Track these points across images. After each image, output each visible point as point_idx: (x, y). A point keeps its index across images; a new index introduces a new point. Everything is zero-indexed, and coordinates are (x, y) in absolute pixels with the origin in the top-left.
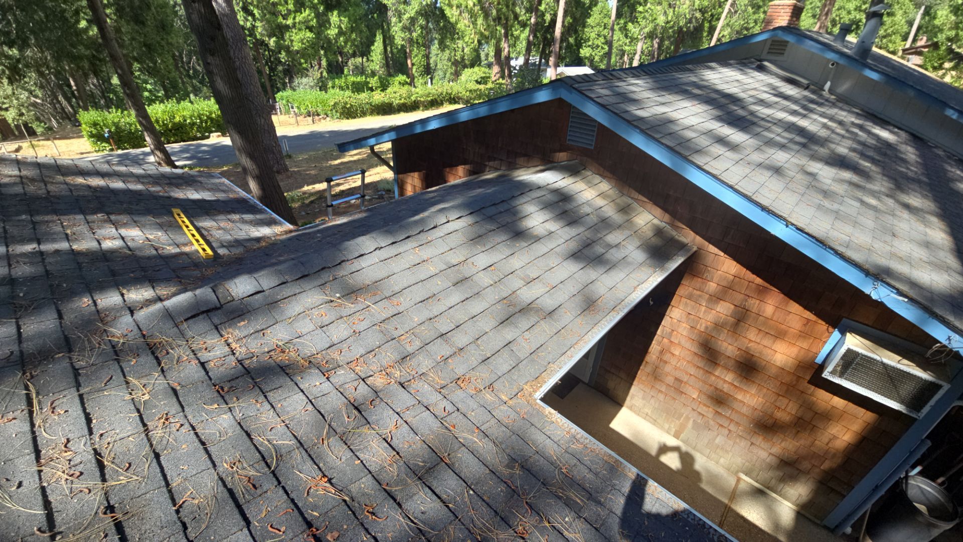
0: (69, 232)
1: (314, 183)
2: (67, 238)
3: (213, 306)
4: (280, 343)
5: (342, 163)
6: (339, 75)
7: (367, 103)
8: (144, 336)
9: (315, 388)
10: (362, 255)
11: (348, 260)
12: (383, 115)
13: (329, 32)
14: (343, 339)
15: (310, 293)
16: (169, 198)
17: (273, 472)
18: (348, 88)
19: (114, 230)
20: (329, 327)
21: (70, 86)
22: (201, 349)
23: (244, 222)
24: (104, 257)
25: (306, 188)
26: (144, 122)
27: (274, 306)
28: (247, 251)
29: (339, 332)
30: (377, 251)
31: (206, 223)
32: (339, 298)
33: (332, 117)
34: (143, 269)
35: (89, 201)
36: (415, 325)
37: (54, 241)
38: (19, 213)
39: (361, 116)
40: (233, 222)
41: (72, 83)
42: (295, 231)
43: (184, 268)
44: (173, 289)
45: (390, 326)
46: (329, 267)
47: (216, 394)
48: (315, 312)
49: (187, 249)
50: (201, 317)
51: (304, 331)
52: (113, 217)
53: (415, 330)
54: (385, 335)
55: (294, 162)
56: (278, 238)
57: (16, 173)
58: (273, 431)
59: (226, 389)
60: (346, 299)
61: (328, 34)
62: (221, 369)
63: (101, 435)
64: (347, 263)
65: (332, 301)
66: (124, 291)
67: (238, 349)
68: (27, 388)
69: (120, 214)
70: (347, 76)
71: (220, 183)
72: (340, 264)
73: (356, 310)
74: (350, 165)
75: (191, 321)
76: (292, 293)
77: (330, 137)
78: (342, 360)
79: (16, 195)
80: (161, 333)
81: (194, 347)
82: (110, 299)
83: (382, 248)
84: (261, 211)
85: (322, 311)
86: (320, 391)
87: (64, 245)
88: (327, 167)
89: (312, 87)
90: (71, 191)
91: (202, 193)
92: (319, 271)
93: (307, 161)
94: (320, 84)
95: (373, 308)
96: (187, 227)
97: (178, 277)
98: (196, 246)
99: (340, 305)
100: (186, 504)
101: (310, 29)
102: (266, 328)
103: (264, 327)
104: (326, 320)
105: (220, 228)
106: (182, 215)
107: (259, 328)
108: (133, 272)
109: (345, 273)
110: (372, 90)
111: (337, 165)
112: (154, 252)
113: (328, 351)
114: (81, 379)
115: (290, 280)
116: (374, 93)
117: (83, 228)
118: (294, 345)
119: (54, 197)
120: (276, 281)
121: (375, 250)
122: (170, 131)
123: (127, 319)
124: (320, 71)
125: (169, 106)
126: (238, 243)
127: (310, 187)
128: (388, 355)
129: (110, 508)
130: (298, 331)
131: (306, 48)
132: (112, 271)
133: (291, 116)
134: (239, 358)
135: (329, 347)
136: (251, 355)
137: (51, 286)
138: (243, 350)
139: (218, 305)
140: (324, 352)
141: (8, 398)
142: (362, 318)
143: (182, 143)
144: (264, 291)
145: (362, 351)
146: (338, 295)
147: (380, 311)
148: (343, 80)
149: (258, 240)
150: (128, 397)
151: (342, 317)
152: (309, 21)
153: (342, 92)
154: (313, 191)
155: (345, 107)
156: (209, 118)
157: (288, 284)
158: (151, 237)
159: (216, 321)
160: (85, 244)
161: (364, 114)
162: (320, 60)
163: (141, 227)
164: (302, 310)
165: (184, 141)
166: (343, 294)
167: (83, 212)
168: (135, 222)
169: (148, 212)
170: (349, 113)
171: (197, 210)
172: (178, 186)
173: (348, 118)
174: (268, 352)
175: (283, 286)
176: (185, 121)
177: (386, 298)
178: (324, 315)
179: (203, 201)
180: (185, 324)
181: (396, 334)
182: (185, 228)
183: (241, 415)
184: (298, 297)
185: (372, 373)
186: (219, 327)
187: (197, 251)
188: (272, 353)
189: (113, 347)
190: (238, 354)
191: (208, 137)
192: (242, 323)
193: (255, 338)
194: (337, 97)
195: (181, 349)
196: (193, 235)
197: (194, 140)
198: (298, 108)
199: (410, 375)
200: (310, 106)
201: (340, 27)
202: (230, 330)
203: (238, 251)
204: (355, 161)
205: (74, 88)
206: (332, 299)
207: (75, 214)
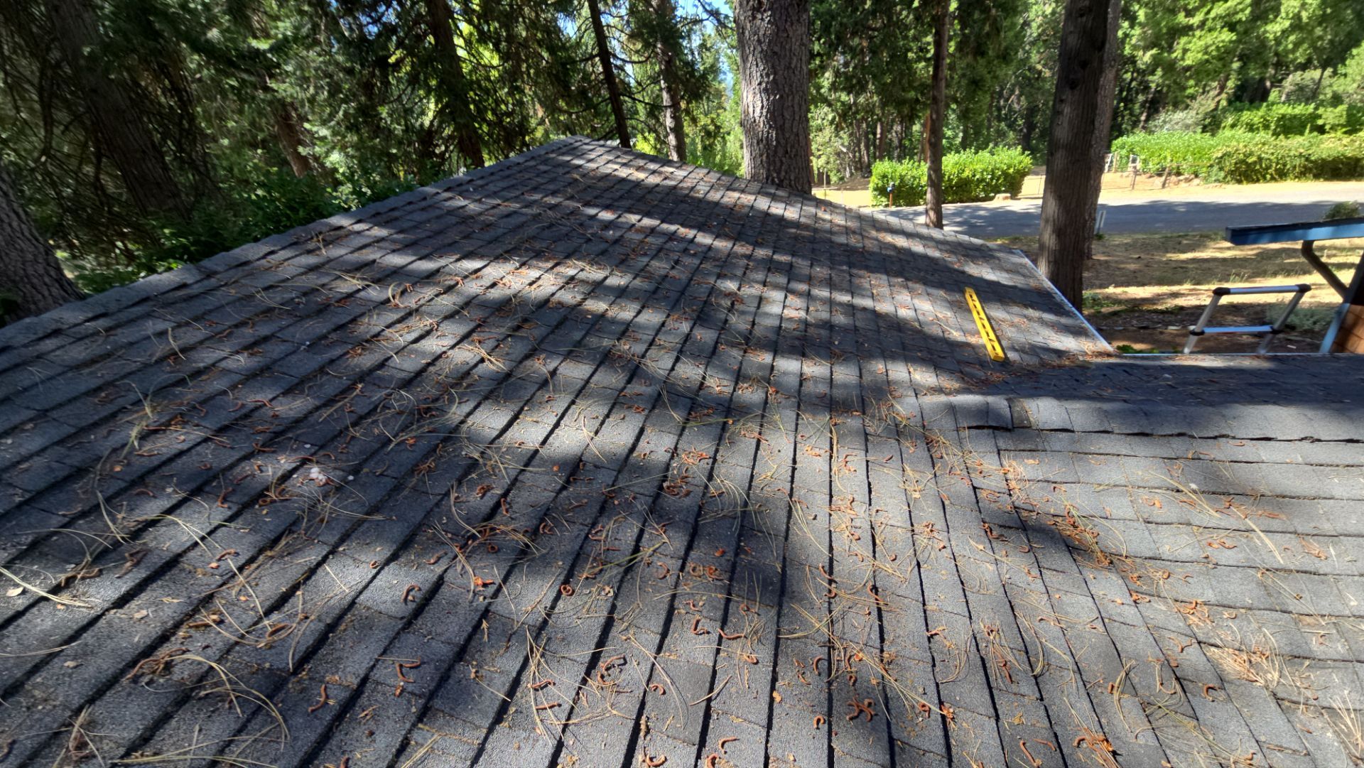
0: (874, 291)
1: (1128, 284)
2: (872, 296)
3: (1004, 425)
4: (1074, 512)
5: (1194, 260)
6: (1257, 103)
7: (1301, 155)
8: (924, 427)
9: (1111, 605)
10: (1269, 439)
11: (1234, 438)
12: (1326, 179)
13: (1269, 27)
14: (1179, 558)
15: (1143, 462)
16: (963, 273)
17: (1036, 677)
18: (1266, 127)
19: (909, 298)
20: (1160, 527)
21: (875, 134)
22: (975, 470)
23: (1042, 322)
24: (896, 325)
25: (1111, 290)
26: (933, 176)
27: (1081, 459)
28: (1043, 364)
29: (1173, 544)
30: (1306, 444)
31: (998, 313)
32: (1194, 492)
33: (1205, 179)
34: (929, 350)
35: (892, 263)
36: (1347, 612)
37: (863, 296)
38: (841, 264)
39: (1273, 179)
40: (1030, 319)
41: (879, 131)
42: (1116, 356)
43: (968, 363)
44: (957, 385)
45: (1287, 587)
46: (1193, 437)
47: (983, 533)
48: (1144, 495)
49: (972, 340)
50: (986, 431)
51: (1116, 513)
52: (910, 284)
53: (1341, 621)
54: (1269, 595)
55: (1104, 246)
56: (1088, 359)
57: (843, 223)
58: (1043, 622)
59: (994, 533)
60: (1208, 499)
61: (1266, 32)
62: (993, 505)
63: (877, 511)
64: (1232, 442)
65: (1178, 491)
66: (911, 370)
67: (1017, 491)
68: (831, 432)
69: (916, 283)
70: (1273, 104)
71: (1021, 264)
72: (1215, 438)
73: (1223, 524)
74: (1211, 265)
75: (974, 432)
76: (1114, 451)
77: (1187, 212)
78: (1165, 588)
79: (842, 245)
80: (940, 430)
81: (969, 463)
82: (899, 371)
83: (1319, 440)
84: (1067, 314)
85: (1157, 499)
86: (1120, 614)
87: (868, 303)
88: (1160, 262)
89: (1187, 127)
90: (881, 248)
91: (998, 273)
92: (1172, 435)
93: (1127, 247)
94: (1208, 121)
95: (1259, 538)
96: (978, 313)
97: (962, 372)
98: (984, 340)
99: (1192, 504)
100: (937, 637)
101: (1232, 27)
102: (1061, 483)
103: (1059, 480)
104: (1159, 514)
105: (1012, 325)
106: (975, 297)
107: (1052, 478)
108: (921, 351)
109: (1220, 456)
110: (1321, 130)
111: (1183, 261)
112: (941, 334)
113: (1146, 562)
114: (870, 446)
115: (1117, 431)
116: (1326, 136)
117: (885, 290)
118: (1095, 526)
119: (868, 252)
120: (1096, 425)
121: (1302, 439)
122: (952, 187)
123: (912, 400)
124: (1216, 100)
125: (964, 156)
126: (1035, 350)
127: (1119, 290)
128: (1268, 635)
129: (875, 589)
130: (1108, 508)
131: (1207, 61)
132: (903, 343)
133: (1125, 174)
134: (1016, 504)
135: (1150, 558)
136: (1031, 508)
137: (857, 342)
138: (1023, 496)
139: (1010, 427)
140: (1138, 560)
141: (818, 434)
142: (1229, 543)
143: (959, 204)
144: (1073, 432)
145: (1210, 595)
146: (1194, 486)
147: (1274, 550)
148: (1261, 113)
149: (1059, 353)
150: (901, 485)
151: (1189, 524)
152: (1237, 13)
153: (1250, 135)
154: (1123, 297)
155: (1243, 162)
156: (1005, 174)
157: (1112, 436)
158: (939, 315)
159: (1002, 444)
160: (884, 307)
161: (1282, 175)
162: (1227, 79)
163: (933, 302)
164: (1122, 482)
165: (962, 201)
166: (1205, 489)
167: (887, 273)
168: (928, 294)
169: (940, 285)
170: (1247, 172)
171: (992, 293)
172: (974, 259)
173: (1240, 182)
174: (1054, 516)
175: (1105, 435)
176: (974, 176)
177: (1295, 533)
178: (1157, 505)
179: (997, 284)
180: (967, 431)
181: (1293, 605)
182: (975, 314)
183: (1008, 576)
184: (1123, 460)
185: (1219, 643)
186: (1002, 452)
187: (984, 347)
188: (1059, 520)
189: (896, 425)
190: (1014, 498)
191: (992, 199)
192: (1031, 461)
193: (1042, 489)
194: (1234, 143)
195: (955, 459)
196: (984, 326)
197: (973, 201)
198: (1145, 161)
199: (1299, 693)
200: (1169, 159)
201: (1297, 17)
202: (1014, 463)
203: (1032, 361)
204: (1224, 260)
205: (878, 136)
206: (1181, 488)
207: (881, 273)
